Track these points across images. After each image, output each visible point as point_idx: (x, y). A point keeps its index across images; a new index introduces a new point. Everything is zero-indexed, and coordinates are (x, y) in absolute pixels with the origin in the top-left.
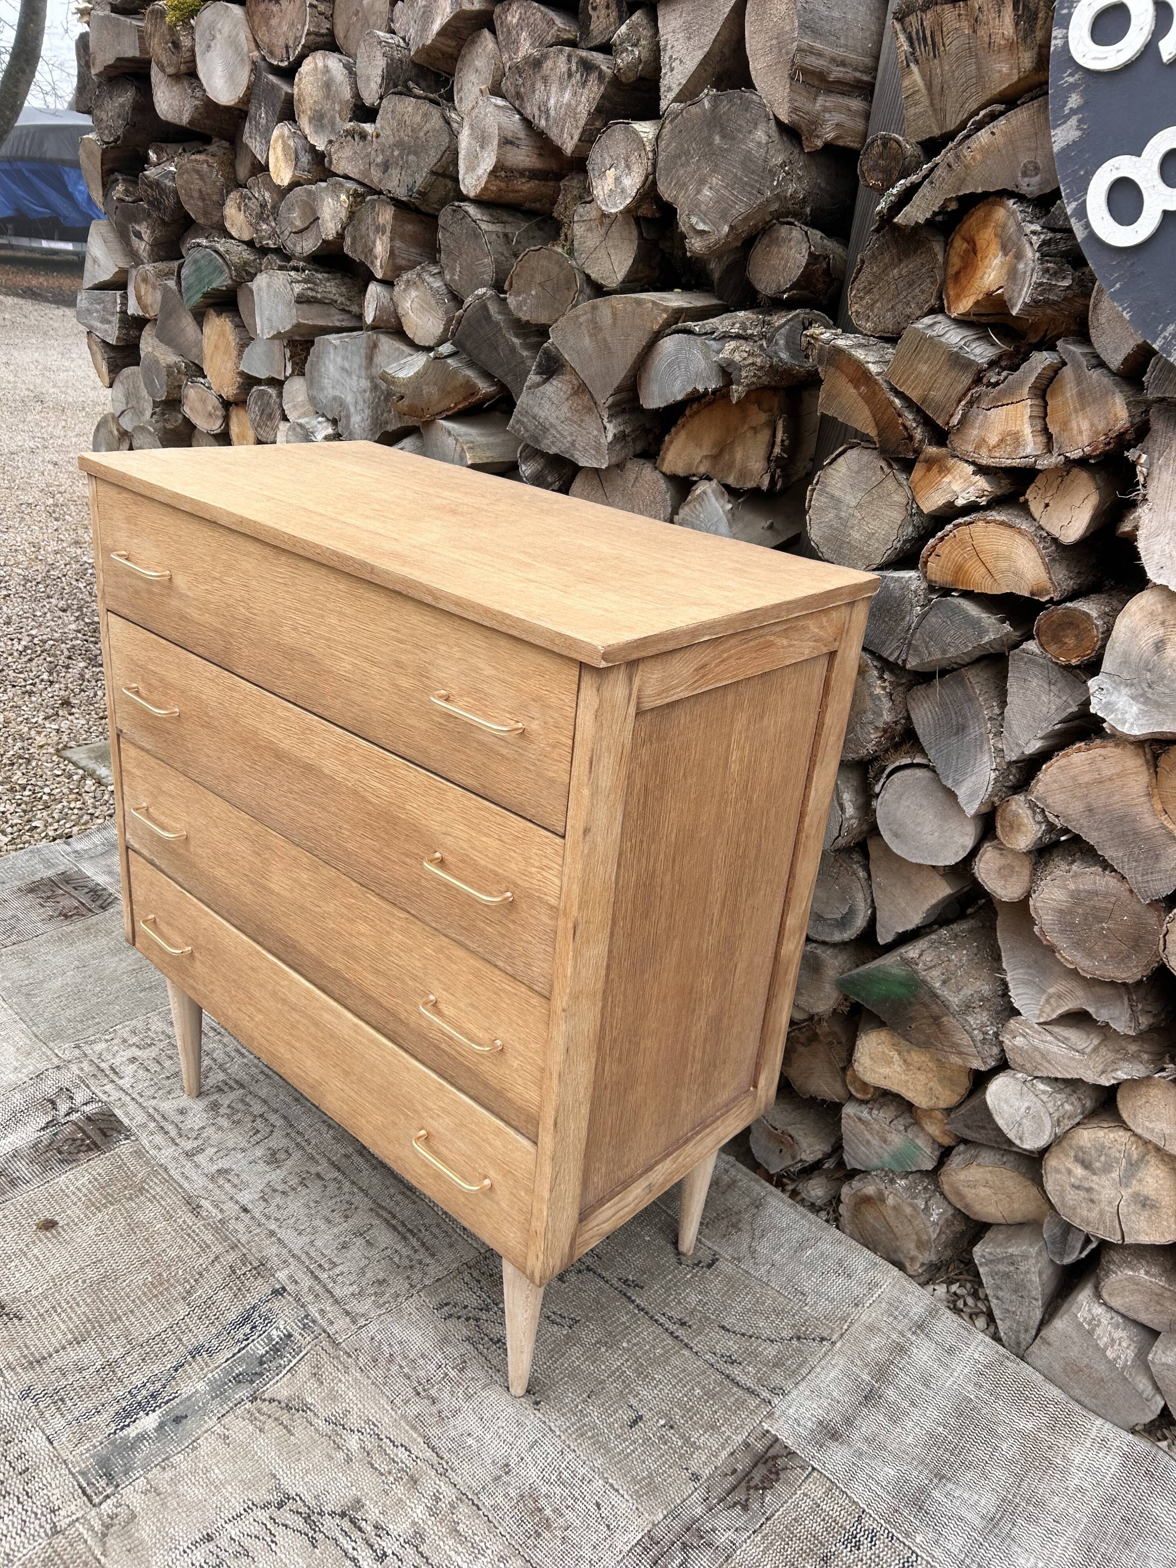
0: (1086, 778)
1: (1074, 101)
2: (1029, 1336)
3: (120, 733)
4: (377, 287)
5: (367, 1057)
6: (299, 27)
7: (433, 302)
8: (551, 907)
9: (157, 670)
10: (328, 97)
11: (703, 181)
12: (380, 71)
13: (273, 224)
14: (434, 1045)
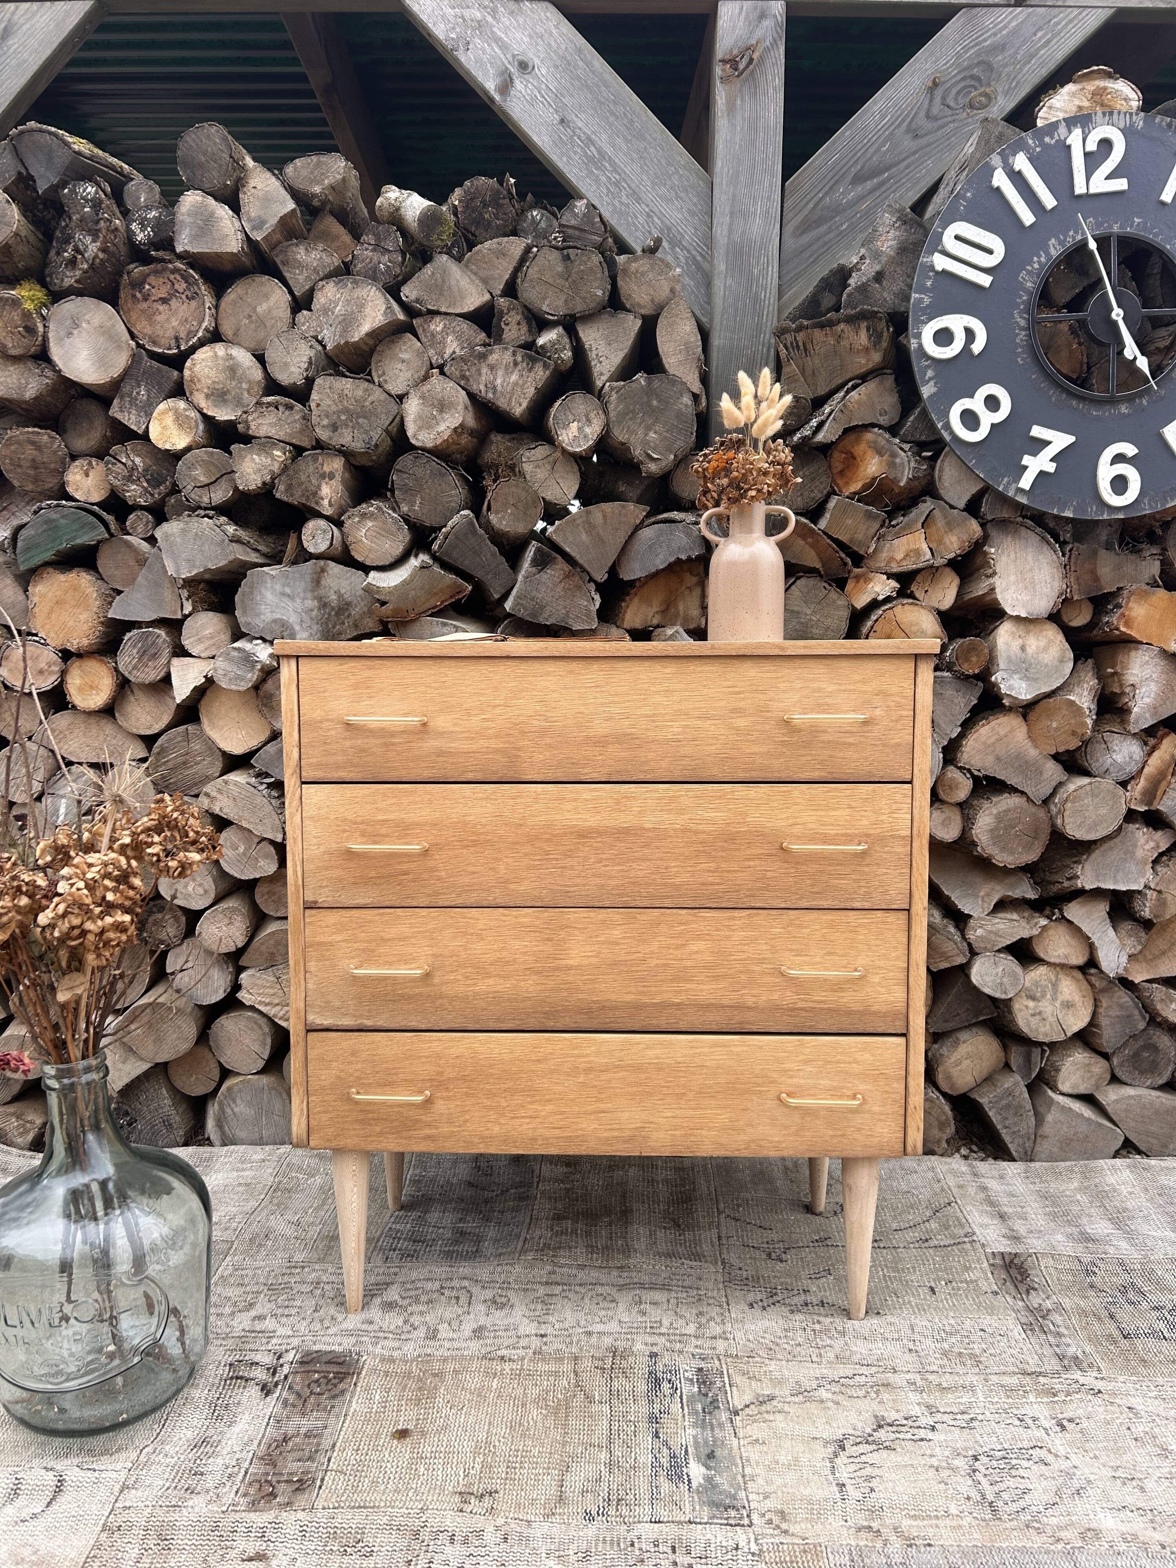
0: (992, 740)
1: (930, 373)
2: (1031, 1141)
3: (310, 906)
4: (322, 523)
5: (708, 1064)
6: (195, 323)
7: (394, 528)
8: (904, 838)
9: (392, 816)
10: (232, 378)
11: (649, 428)
12: (305, 359)
13: (145, 484)
14: (789, 1010)
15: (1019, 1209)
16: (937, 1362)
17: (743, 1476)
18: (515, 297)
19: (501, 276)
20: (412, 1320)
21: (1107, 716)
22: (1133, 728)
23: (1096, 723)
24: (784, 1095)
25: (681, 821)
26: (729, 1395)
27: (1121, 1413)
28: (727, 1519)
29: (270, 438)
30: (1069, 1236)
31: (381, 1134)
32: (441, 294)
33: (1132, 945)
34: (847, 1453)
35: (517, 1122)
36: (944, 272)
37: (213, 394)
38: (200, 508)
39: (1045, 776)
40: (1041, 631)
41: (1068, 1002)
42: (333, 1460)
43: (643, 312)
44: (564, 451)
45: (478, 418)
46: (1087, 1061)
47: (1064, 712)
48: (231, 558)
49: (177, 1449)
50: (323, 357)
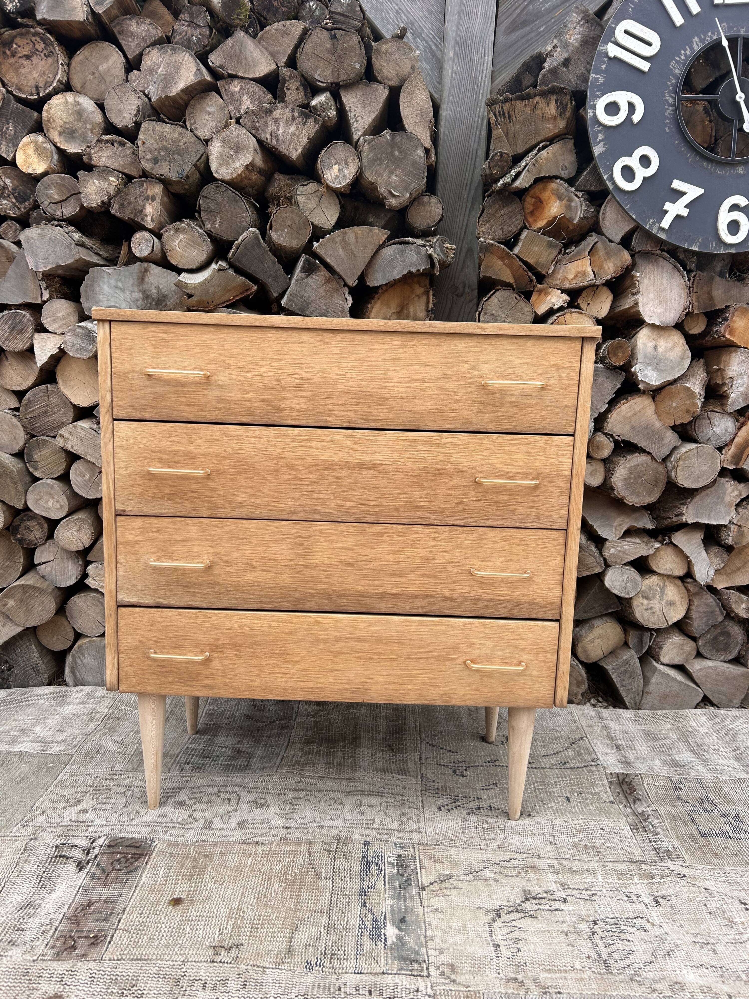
0: (629, 414)
1: (601, 137)
2: (640, 696)
3: (118, 514)
4: (146, 234)
5: (414, 638)
6: (51, 76)
7: (199, 240)
8: (565, 476)
9: (183, 448)
10: (79, 120)
11: (391, 172)
12: (135, 107)
13: (14, 200)
14: (475, 600)
15: (630, 743)
16: (570, 852)
17: (425, 937)
18: (296, 69)
19: (285, 51)
20: (195, 815)
21: (711, 401)
22: (730, 409)
23: (704, 404)
24: (469, 662)
25: (401, 459)
26: (419, 875)
27: (700, 893)
28: (411, 970)
29: (107, 167)
30: (664, 762)
31: (172, 683)
32: (239, 62)
33: (718, 563)
34: (502, 920)
35: (272, 677)
36: (615, 58)
37: (64, 132)
38: (55, 219)
39: (665, 441)
40: (669, 336)
41: (671, 601)
42: (122, 921)
43: (390, 83)
44: (328, 187)
45: (265, 161)
46: (681, 642)
47: (682, 395)
48: (77, 257)
49: (7, 910)
50: (149, 107)
